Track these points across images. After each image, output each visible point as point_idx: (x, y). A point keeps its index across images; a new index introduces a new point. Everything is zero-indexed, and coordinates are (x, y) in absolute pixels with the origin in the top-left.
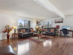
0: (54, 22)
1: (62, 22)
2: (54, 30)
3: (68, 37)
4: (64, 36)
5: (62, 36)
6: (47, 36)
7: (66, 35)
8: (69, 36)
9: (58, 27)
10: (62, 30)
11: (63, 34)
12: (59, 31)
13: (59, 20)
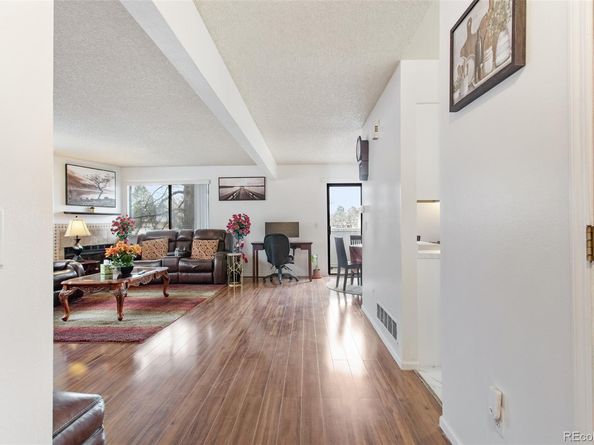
0: (215, 193)
1: (262, 197)
2: (215, 243)
3: (291, 278)
4: (271, 277)
5: (264, 278)
6: (172, 293)
7: (284, 271)
8: (292, 274)
9: (241, 225)
10: (262, 241)
11: (267, 269)
12: (249, 251)
13: (244, 183)
